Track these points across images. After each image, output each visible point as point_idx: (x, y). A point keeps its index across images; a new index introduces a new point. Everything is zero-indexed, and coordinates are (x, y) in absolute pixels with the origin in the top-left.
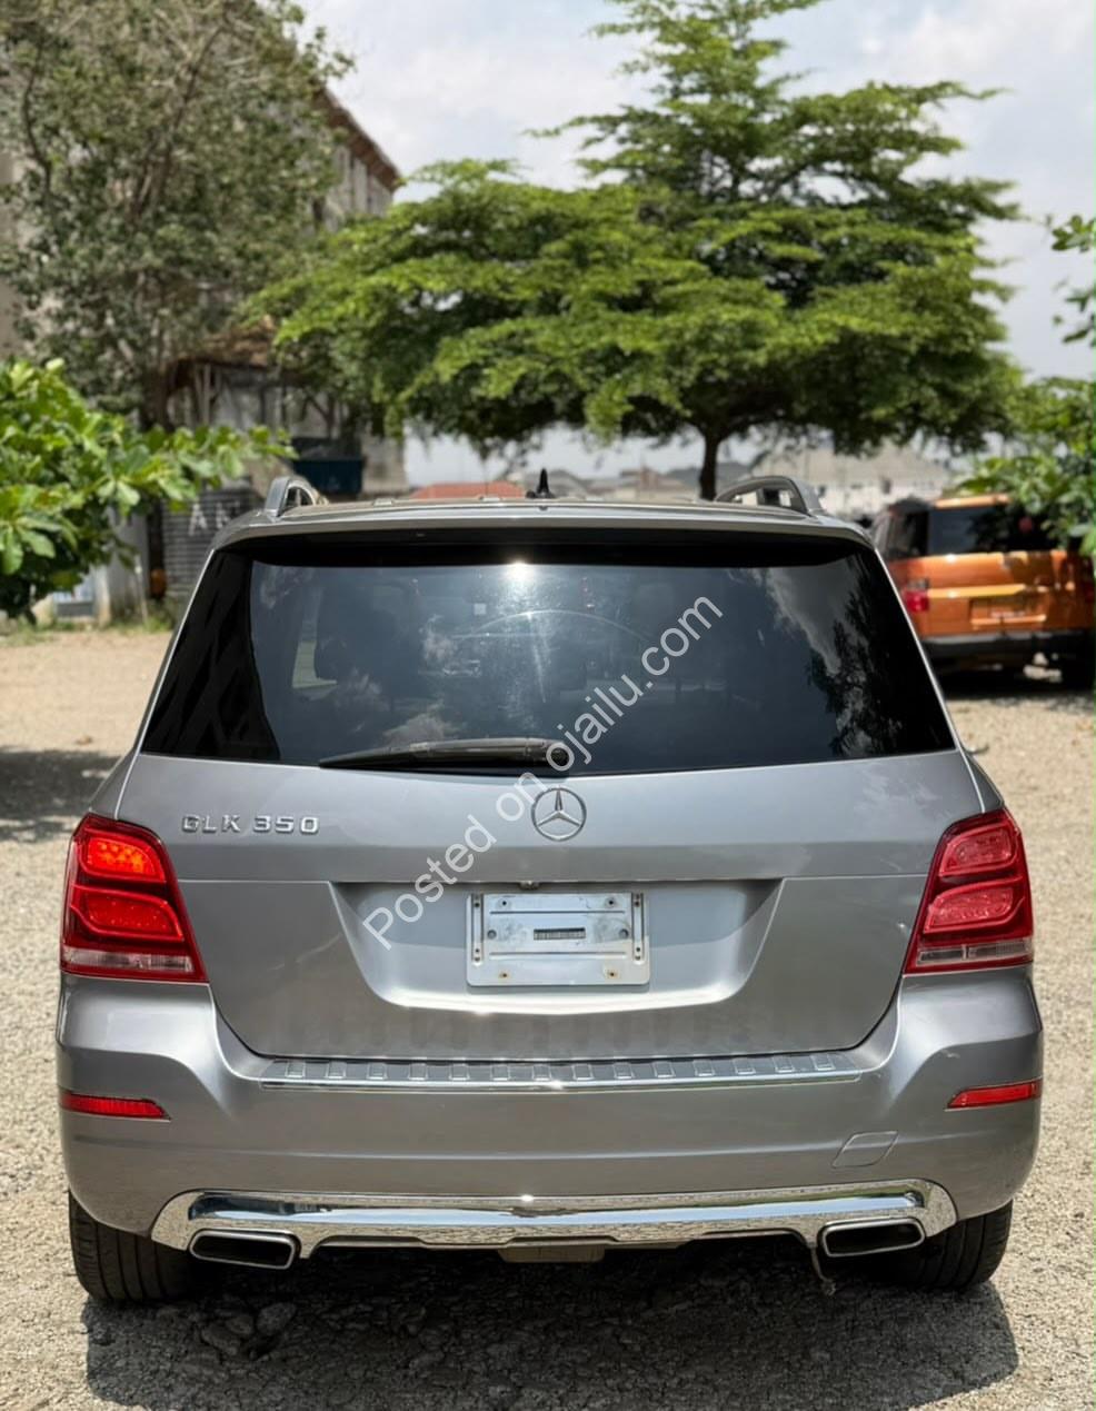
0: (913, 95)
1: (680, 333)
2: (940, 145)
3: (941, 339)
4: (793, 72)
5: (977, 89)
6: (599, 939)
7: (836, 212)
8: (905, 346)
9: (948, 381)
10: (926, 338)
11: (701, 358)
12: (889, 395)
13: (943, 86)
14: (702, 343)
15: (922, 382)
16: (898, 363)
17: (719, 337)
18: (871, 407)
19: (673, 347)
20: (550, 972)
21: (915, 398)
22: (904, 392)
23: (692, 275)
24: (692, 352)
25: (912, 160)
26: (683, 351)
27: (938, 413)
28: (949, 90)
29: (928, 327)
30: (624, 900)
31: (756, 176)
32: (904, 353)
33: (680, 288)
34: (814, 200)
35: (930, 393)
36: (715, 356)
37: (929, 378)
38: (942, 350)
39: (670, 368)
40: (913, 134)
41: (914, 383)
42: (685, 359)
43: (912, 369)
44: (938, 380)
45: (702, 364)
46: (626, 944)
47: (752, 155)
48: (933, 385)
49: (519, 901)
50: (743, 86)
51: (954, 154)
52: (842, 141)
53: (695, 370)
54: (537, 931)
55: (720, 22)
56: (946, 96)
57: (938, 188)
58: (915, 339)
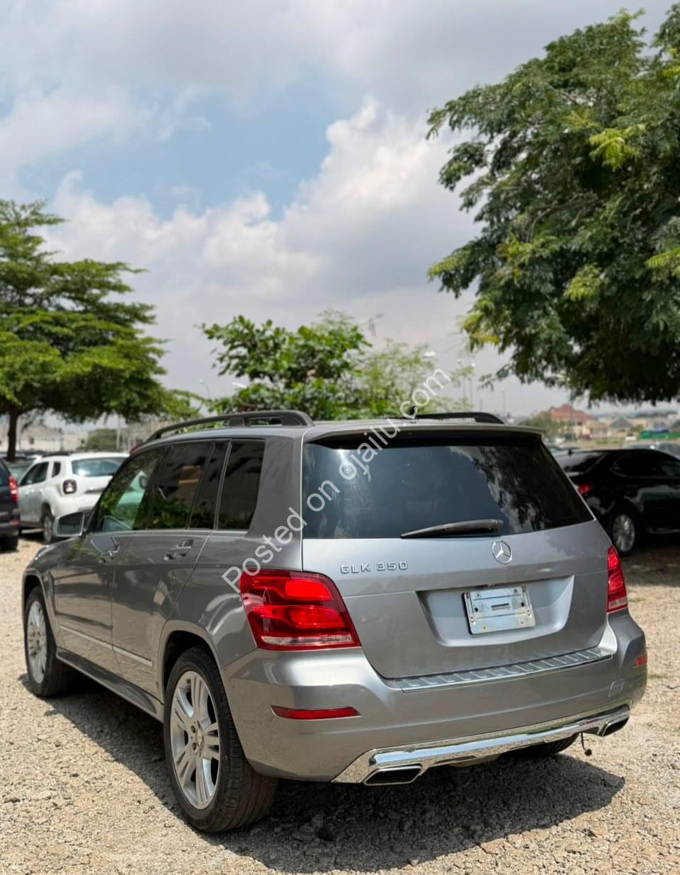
0: (104, 267)
1: (12, 365)
2: (120, 288)
3: (138, 372)
4: (49, 251)
5: (133, 268)
6: (515, 608)
7: (77, 315)
8: (123, 374)
9: (142, 390)
10: (133, 372)
11: (25, 377)
12: (117, 396)
13: (119, 264)
14: (23, 370)
15: (131, 390)
16: (119, 382)
17: (32, 368)
18: (109, 401)
19: (9, 372)
20: (501, 624)
21: (129, 397)
22: (124, 394)
23: (12, 339)
24: (20, 375)
25: (104, 294)
26: (14, 374)
27: (139, 404)
28: (120, 267)
29: (133, 366)
30: (519, 589)
31: (32, 296)
32: (122, 377)
33: (8, 345)
34: (60, 308)
35: (135, 395)
36: (32, 376)
37: (135, 389)
38: (140, 376)
39: (8, 381)
40: (109, 283)
41: (127, 390)
42: (16, 377)
43: (126, 384)
44: (138, 389)
45: (25, 380)
46: (523, 609)
47: (30, 286)
48: (136, 392)
49: (484, 593)
50: (26, 255)
51: (127, 293)
52: (75, 283)
53: (22, 383)
54: (493, 606)
55: (12, 225)
56: (119, 269)
57: (119, 307)
58: (127, 372)
